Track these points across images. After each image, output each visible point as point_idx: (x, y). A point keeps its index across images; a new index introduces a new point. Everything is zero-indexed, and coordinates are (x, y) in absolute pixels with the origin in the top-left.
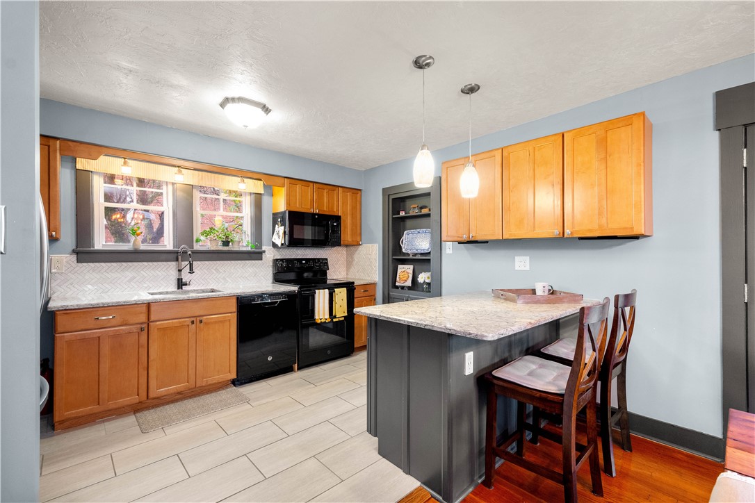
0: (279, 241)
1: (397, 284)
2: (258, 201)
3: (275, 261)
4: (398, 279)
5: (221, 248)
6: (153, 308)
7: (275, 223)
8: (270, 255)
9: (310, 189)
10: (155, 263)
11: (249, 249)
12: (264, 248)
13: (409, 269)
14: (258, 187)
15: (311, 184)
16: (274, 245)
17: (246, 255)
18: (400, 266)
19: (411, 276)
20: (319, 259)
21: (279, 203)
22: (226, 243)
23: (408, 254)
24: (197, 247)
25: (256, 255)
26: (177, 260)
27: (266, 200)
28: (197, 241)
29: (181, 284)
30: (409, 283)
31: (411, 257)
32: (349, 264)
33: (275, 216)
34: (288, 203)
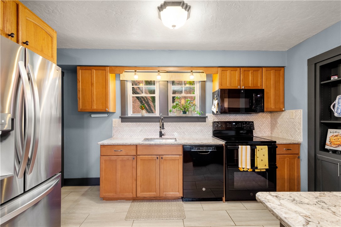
0: (215, 109)
1: (327, 147)
2: (203, 84)
3: (214, 123)
4: (328, 142)
5: (181, 114)
6: (138, 148)
7: (213, 99)
8: (211, 119)
9: (237, 73)
10: (150, 123)
11: (199, 115)
12: (207, 115)
14: (203, 77)
15: (239, 69)
16: (213, 112)
17: (196, 119)
18: (329, 130)
20: (246, 122)
21: (215, 86)
22: (185, 112)
24: (171, 115)
25: (202, 119)
26: (160, 122)
27: (208, 84)
28: (170, 112)
29: (161, 135)
32: (273, 126)
33: (214, 93)
34: (221, 84)
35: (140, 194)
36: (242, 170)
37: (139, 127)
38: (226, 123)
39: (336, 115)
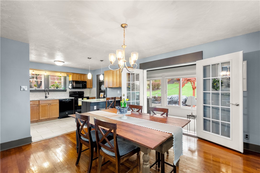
0: (70, 87)
1: (100, 97)
2: (65, 78)
3: (70, 92)
4: (100, 96)
5: (56, 89)
6: (40, 101)
7: (69, 83)
8: (68, 91)
9: (78, 75)
10: (40, 93)
11: (63, 89)
12: (67, 89)
13: (103, 94)
14: (65, 75)
15: (79, 74)
16: (69, 88)
17: (62, 91)
18: (101, 93)
19: (103, 95)
20: (81, 92)
21: (70, 78)
22: (57, 88)
23: (102, 90)
24: (50, 89)
25: (65, 91)
26: (45, 92)
27: (67, 78)
28: (50, 88)
29: (46, 97)
30: (103, 97)
31: (103, 91)
32: (90, 93)
33: (70, 81)
34: (72, 79)
35: (41, 118)
36: (79, 105)
37: (34, 95)
38: (74, 92)
39: (102, 89)
